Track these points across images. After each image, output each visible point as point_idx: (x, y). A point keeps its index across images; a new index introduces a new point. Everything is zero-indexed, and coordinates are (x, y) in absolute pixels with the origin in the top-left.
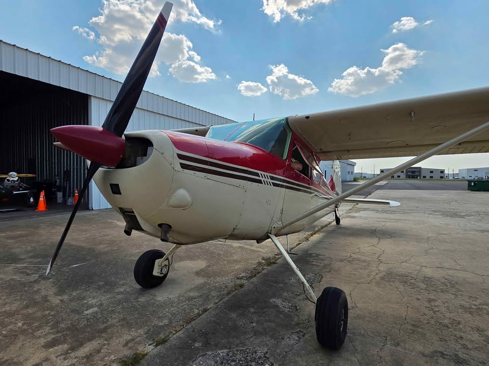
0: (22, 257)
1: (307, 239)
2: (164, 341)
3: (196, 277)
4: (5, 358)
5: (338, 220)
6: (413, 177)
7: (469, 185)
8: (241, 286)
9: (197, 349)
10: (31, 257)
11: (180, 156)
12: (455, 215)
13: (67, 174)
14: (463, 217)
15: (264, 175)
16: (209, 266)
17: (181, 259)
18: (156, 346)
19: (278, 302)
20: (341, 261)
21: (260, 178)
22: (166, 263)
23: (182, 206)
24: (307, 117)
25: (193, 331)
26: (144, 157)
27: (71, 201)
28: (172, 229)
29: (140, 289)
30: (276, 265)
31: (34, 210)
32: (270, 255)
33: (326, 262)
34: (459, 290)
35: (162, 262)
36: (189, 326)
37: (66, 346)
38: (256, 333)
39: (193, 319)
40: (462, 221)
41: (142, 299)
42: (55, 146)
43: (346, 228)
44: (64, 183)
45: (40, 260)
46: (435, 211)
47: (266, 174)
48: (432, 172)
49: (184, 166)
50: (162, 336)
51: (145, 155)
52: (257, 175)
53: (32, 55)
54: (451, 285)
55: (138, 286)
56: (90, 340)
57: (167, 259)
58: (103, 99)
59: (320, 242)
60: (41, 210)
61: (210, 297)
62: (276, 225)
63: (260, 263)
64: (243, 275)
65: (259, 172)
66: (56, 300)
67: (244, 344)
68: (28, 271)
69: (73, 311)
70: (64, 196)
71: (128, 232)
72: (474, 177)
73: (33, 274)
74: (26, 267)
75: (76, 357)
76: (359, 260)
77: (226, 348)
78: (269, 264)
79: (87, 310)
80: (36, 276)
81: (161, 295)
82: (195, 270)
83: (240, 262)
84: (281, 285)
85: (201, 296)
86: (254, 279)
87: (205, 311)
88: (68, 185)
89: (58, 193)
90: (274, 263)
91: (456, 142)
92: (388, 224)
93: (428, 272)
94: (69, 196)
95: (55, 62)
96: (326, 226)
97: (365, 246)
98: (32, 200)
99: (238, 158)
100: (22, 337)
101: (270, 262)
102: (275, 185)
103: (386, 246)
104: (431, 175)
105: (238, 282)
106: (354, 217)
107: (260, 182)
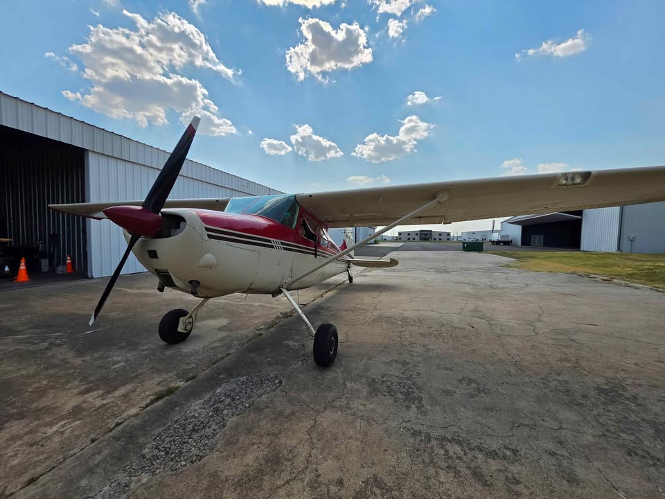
0: (19, 329)
1: (322, 296)
2: (193, 378)
3: (219, 332)
4: (41, 406)
5: (351, 279)
6: (426, 239)
7: (464, 246)
8: (260, 335)
9: (223, 379)
10: (31, 328)
11: (207, 229)
12: (445, 271)
13: (55, 238)
14: (449, 272)
15: (275, 242)
16: (230, 323)
17: (203, 319)
18: (186, 381)
19: (291, 343)
20: (346, 310)
21: (273, 244)
22: (190, 320)
23: (209, 267)
24: (311, 196)
25: (218, 369)
26: (178, 230)
27: (62, 269)
28: (201, 284)
29: (165, 345)
30: (291, 318)
31: (12, 281)
32: (288, 310)
33: (334, 312)
34: (423, 324)
35: (186, 319)
36: (214, 366)
37: (101, 392)
38: (270, 364)
39: (217, 361)
40: (446, 276)
41: (169, 352)
42: (49, 208)
43: (356, 285)
44: (50, 248)
45: (43, 330)
46: (431, 269)
47: (277, 241)
48: (440, 235)
49: (210, 236)
50: (191, 375)
51: (179, 228)
52: (270, 241)
53: (8, 99)
54: (420, 321)
55: (163, 343)
56: (123, 384)
57: (191, 317)
58: (103, 154)
59: (332, 297)
60: (22, 279)
61: (232, 345)
62: (286, 281)
63: (278, 317)
64: (263, 327)
65: (271, 239)
66: (78, 361)
67: (259, 372)
68: (34, 341)
69: (99, 367)
70: (50, 264)
71: (161, 289)
72: (472, 239)
73: (40, 342)
74: (28, 338)
75: (114, 397)
76: (360, 309)
77: (245, 375)
78: (286, 317)
79: (113, 365)
80: (46, 345)
81: (186, 348)
82: (217, 326)
83: (259, 317)
84: (294, 331)
85: (224, 346)
86: (272, 329)
87: (228, 355)
88: (56, 251)
89: (43, 260)
90: (290, 316)
91: (411, 216)
92: (391, 280)
93: (407, 314)
94: (58, 264)
95: (39, 109)
96: (340, 284)
97: (367, 299)
98: (7, 269)
99: (254, 229)
100: (52, 391)
101: (286, 315)
102: (285, 249)
103: (384, 298)
104: (440, 237)
105: (258, 332)
106: (365, 276)
107: (272, 247)
